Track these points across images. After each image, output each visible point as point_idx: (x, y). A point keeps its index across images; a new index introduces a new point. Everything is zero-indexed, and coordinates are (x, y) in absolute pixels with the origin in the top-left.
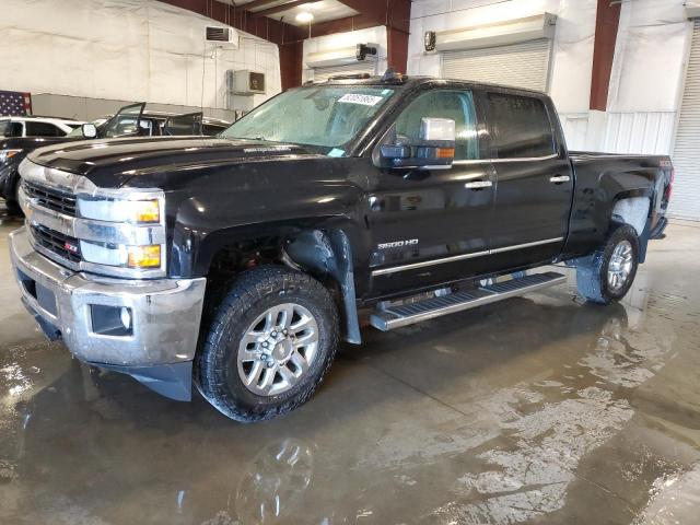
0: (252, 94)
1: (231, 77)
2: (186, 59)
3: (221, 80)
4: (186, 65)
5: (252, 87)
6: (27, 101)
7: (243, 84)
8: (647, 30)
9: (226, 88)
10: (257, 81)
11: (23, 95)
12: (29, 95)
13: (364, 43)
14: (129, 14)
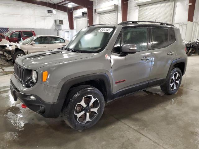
0: (61, 25)
1: (55, 21)
2: (44, 18)
3: (53, 22)
4: (44, 19)
5: (60, 23)
6: (8, 30)
7: (58, 23)
8: (132, 8)
9: (54, 24)
10: (61, 22)
11: (7, 28)
12: (9, 28)
13: (83, 12)
14: (30, 8)
